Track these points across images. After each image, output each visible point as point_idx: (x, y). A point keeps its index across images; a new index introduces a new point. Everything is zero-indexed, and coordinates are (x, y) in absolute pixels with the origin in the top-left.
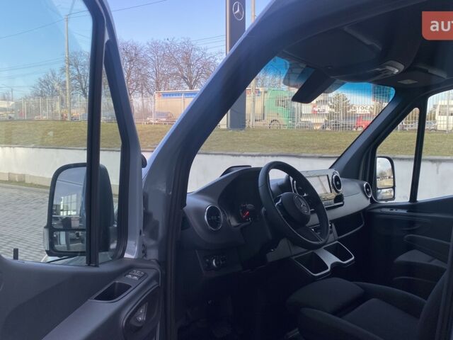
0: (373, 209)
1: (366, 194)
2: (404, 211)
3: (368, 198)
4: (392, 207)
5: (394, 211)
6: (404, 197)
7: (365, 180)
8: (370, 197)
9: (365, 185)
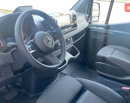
0: (90, 26)
1: (87, 20)
2: (102, 28)
3: (88, 22)
4: (97, 26)
5: (98, 28)
6: (103, 22)
7: (87, 14)
8: (89, 22)
9: (87, 17)
